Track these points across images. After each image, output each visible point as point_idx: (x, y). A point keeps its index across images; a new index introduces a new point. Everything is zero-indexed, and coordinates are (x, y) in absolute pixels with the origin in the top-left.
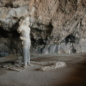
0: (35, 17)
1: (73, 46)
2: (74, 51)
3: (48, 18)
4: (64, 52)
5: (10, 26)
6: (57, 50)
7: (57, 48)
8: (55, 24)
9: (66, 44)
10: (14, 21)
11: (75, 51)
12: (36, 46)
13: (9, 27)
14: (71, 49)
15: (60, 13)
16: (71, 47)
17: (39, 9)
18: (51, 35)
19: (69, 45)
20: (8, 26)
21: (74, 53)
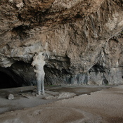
0: (49, 50)
3: (63, 51)
6: (86, 81)
7: (86, 78)
8: (70, 56)
9: (96, 74)
11: (107, 82)
15: (73, 45)
16: (102, 77)
19: (100, 75)
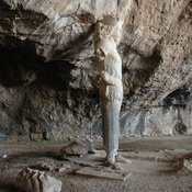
0: (128, 25)
1: (179, 117)
2: (181, 128)
3: (155, 36)
4: (158, 132)
5: (61, 42)
6: (141, 127)
7: (142, 120)
8: (167, 53)
9: (164, 112)
10: (78, 29)
11: (184, 128)
12: (94, 113)
13: (54, 46)
14: (175, 123)
16: (174, 119)
17: (143, 7)
18: (147, 85)
19: (171, 114)
20: (54, 41)
21: (180, 133)
